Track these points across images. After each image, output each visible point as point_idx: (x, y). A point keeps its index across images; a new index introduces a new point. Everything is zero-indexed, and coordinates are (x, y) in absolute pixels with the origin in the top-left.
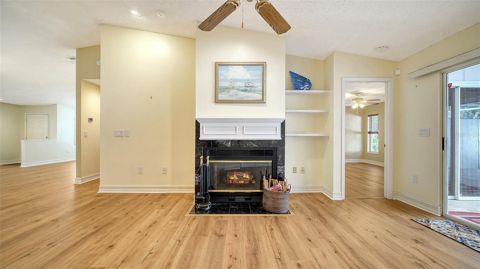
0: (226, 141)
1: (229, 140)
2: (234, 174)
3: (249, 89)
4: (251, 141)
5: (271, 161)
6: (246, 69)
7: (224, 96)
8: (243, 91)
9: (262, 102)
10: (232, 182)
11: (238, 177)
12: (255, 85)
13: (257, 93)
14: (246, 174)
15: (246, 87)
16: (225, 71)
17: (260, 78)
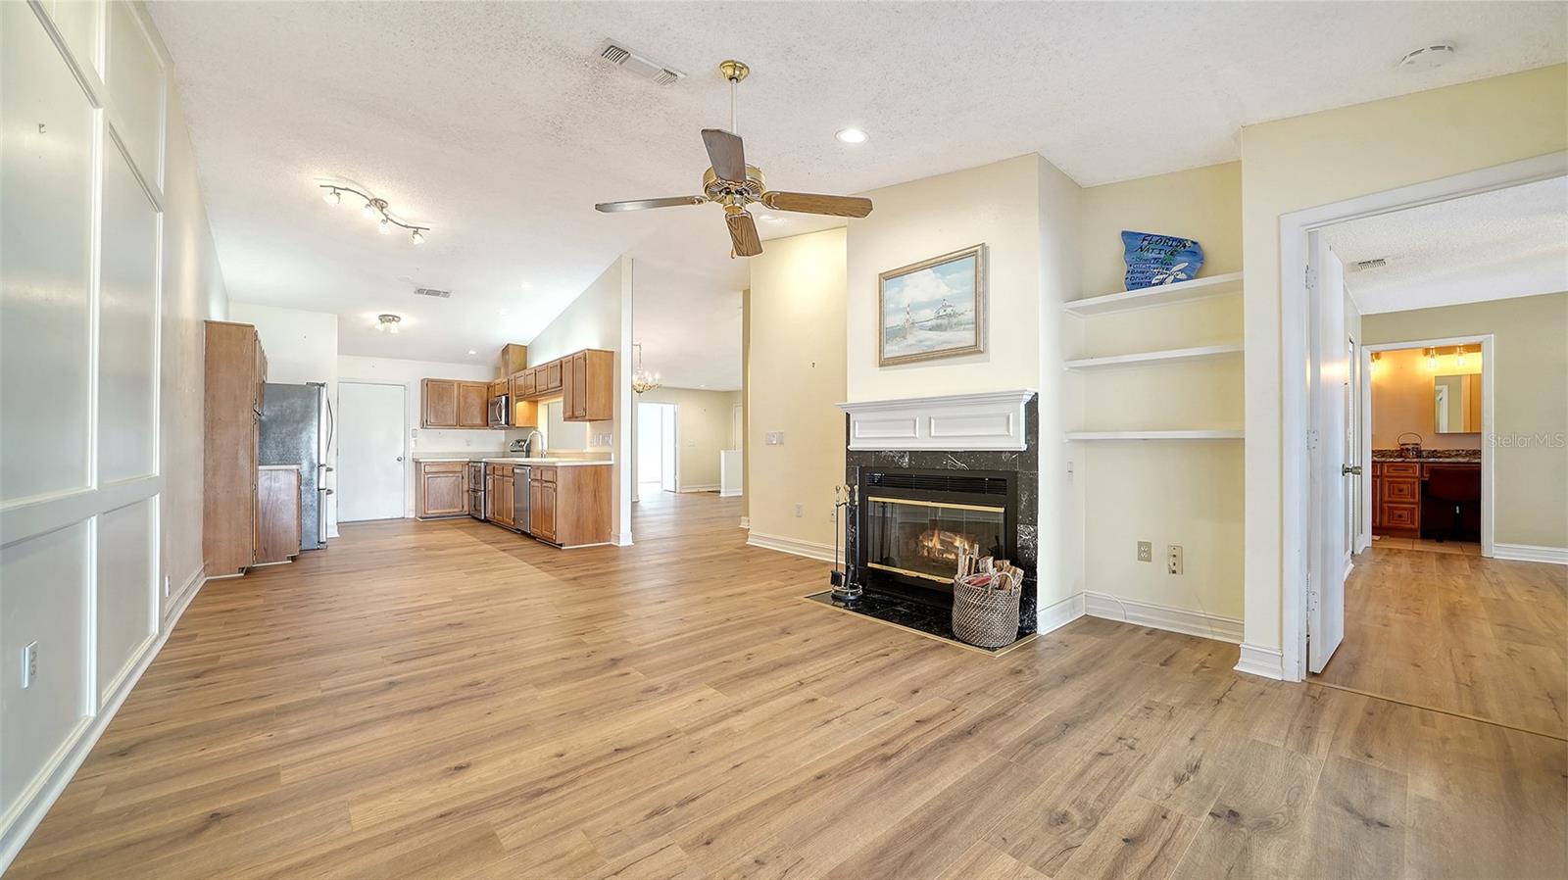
0: (900, 452)
1: (905, 452)
2: (933, 536)
3: (945, 322)
4: (952, 453)
5: (1002, 510)
6: (939, 275)
7: (895, 348)
8: (932, 329)
9: (975, 350)
10: (929, 553)
11: (942, 542)
12: (959, 309)
13: (964, 330)
14: (961, 537)
15: (938, 317)
16: (897, 289)
17: (970, 288)
